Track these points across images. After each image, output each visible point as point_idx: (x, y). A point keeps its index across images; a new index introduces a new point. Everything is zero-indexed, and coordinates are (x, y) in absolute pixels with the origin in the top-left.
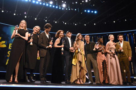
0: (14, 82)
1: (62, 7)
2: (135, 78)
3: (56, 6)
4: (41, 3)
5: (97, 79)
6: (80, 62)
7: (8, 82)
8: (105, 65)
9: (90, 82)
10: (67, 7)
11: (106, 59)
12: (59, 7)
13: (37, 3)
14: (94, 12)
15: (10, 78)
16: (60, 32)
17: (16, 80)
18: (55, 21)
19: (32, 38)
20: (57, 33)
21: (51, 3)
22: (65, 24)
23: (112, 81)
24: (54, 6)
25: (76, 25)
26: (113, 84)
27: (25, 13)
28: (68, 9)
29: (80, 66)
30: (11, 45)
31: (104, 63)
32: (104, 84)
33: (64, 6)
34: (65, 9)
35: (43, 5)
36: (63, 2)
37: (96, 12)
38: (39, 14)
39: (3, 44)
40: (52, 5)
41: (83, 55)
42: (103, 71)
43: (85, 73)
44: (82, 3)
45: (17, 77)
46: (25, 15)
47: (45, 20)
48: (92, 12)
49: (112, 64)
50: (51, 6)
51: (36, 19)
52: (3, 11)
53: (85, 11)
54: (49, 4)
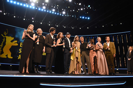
0: (25, 73)
1: (62, 14)
2: (117, 69)
3: (57, 13)
4: (45, 11)
5: (89, 70)
6: (77, 58)
7: (21, 73)
8: (95, 59)
9: (84, 73)
10: (66, 14)
11: (96, 55)
12: (59, 14)
13: (42, 10)
14: (87, 18)
15: (23, 70)
16: (60, 34)
17: (27, 71)
18: (56, 25)
19: (38, 39)
20: (58, 35)
21: (54, 10)
22: (65, 27)
23: (101, 72)
24: (55, 13)
25: (73, 28)
26: (101, 74)
27: (33, 18)
28: (67, 15)
29: (77, 61)
30: (22, 44)
31: (95, 58)
32: (95, 74)
33: (64, 13)
34: (64, 15)
35: (47, 12)
36: (63, 9)
37: (89, 18)
38: (44, 19)
39: (15, 43)
40: (55, 12)
41: (79, 52)
42: (94, 65)
43: (81, 66)
44: (78, 11)
45: (28, 69)
46: (33, 20)
47: (49, 24)
48: (86, 18)
49: (101, 59)
50: (53, 13)
51: (41, 23)
52: (15, 17)
53: (81, 17)
54: (52, 11)
